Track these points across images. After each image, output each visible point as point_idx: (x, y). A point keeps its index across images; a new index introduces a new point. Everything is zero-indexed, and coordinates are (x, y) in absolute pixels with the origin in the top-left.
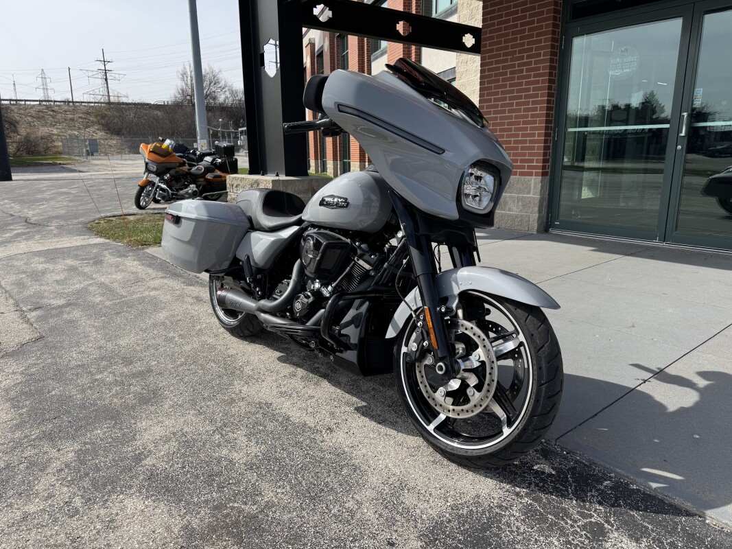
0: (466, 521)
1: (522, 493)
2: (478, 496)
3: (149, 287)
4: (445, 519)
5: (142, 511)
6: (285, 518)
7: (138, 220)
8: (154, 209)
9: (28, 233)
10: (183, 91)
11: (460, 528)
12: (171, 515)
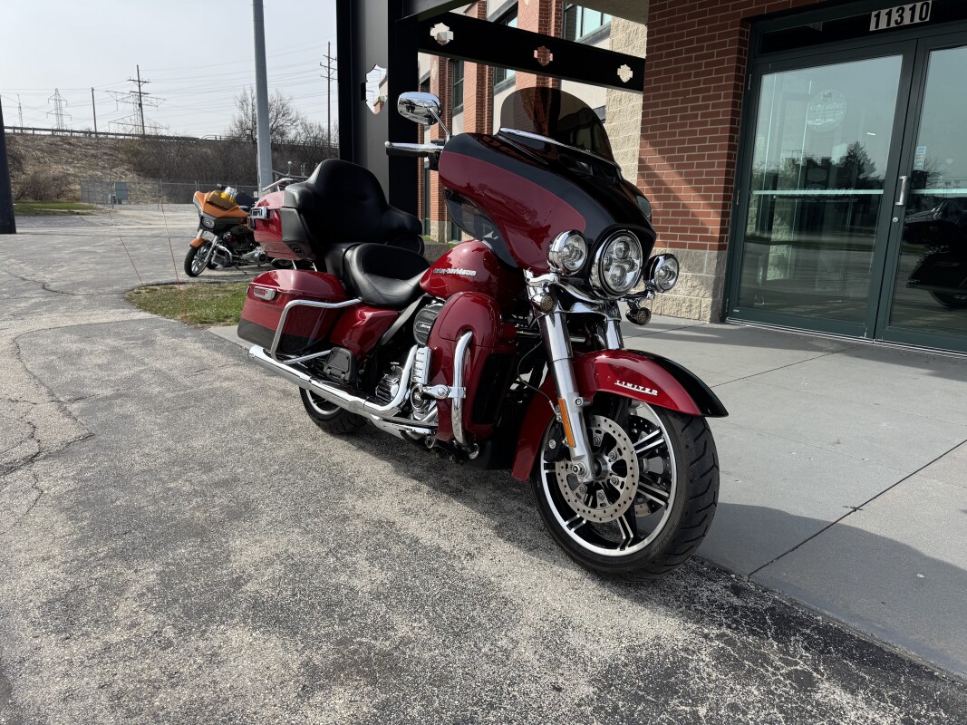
0: (646, 666)
1: (711, 635)
2: (658, 638)
3: (219, 377)
4: (620, 662)
5: (251, 644)
6: (426, 656)
7: (190, 290)
8: (209, 277)
9: (49, 303)
10: (241, 123)
11: (638, 673)
12: (286, 650)
